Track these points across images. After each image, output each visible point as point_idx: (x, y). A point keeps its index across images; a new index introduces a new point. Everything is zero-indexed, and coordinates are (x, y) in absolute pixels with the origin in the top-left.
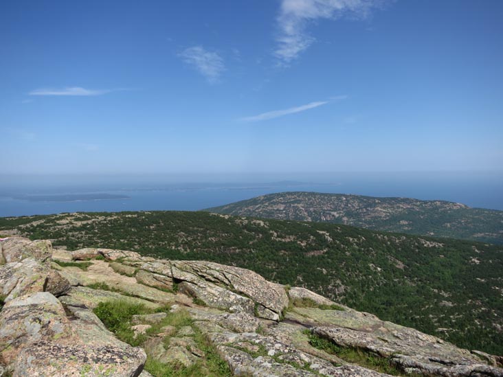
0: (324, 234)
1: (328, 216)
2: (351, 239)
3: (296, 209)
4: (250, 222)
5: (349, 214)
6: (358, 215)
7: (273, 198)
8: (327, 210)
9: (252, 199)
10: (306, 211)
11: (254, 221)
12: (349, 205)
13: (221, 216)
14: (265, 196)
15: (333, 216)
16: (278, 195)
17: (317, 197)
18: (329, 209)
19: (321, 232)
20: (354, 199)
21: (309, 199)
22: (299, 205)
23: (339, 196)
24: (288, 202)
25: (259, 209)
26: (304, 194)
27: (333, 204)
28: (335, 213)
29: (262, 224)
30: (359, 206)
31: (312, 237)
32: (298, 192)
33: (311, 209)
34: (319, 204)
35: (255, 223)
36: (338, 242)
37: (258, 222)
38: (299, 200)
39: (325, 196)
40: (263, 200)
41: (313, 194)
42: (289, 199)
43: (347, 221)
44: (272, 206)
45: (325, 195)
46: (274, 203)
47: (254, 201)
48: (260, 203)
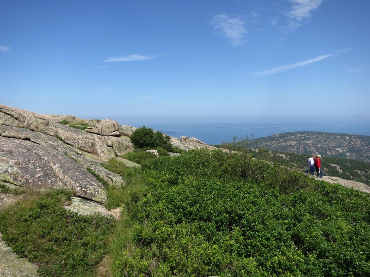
0: (335, 167)
1: (333, 151)
2: (359, 172)
3: (306, 145)
4: (275, 155)
5: (351, 150)
6: (360, 151)
7: (287, 136)
8: (332, 147)
9: (269, 137)
10: (314, 147)
11: (278, 154)
12: (352, 143)
13: (253, 150)
14: (280, 134)
15: (338, 151)
16: (291, 134)
17: (324, 136)
18: (334, 145)
19: (333, 165)
20: (357, 138)
21: (317, 138)
22: (309, 142)
23: (343, 136)
24: (299, 140)
25: (275, 144)
26: (312, 133)
27: (338, 142)
28: (339, 149)
29: (284, 157)
30: (361, 144)
31: (325, 168)
32: (307, 132)
33: (319, 145)
34: (325, 141)
35: (279, 156)
36: (348, 174)
37: (281, 155)
38: (308, 138)
39: (330, 136)
40: (279, 137)
41: (320, 133)
42: (300, 137)
43: (350, 156)
44: (285, 142)
45: (331, 134)
46: (288, 140)
47: (271, 138)
48: (276, 140)
